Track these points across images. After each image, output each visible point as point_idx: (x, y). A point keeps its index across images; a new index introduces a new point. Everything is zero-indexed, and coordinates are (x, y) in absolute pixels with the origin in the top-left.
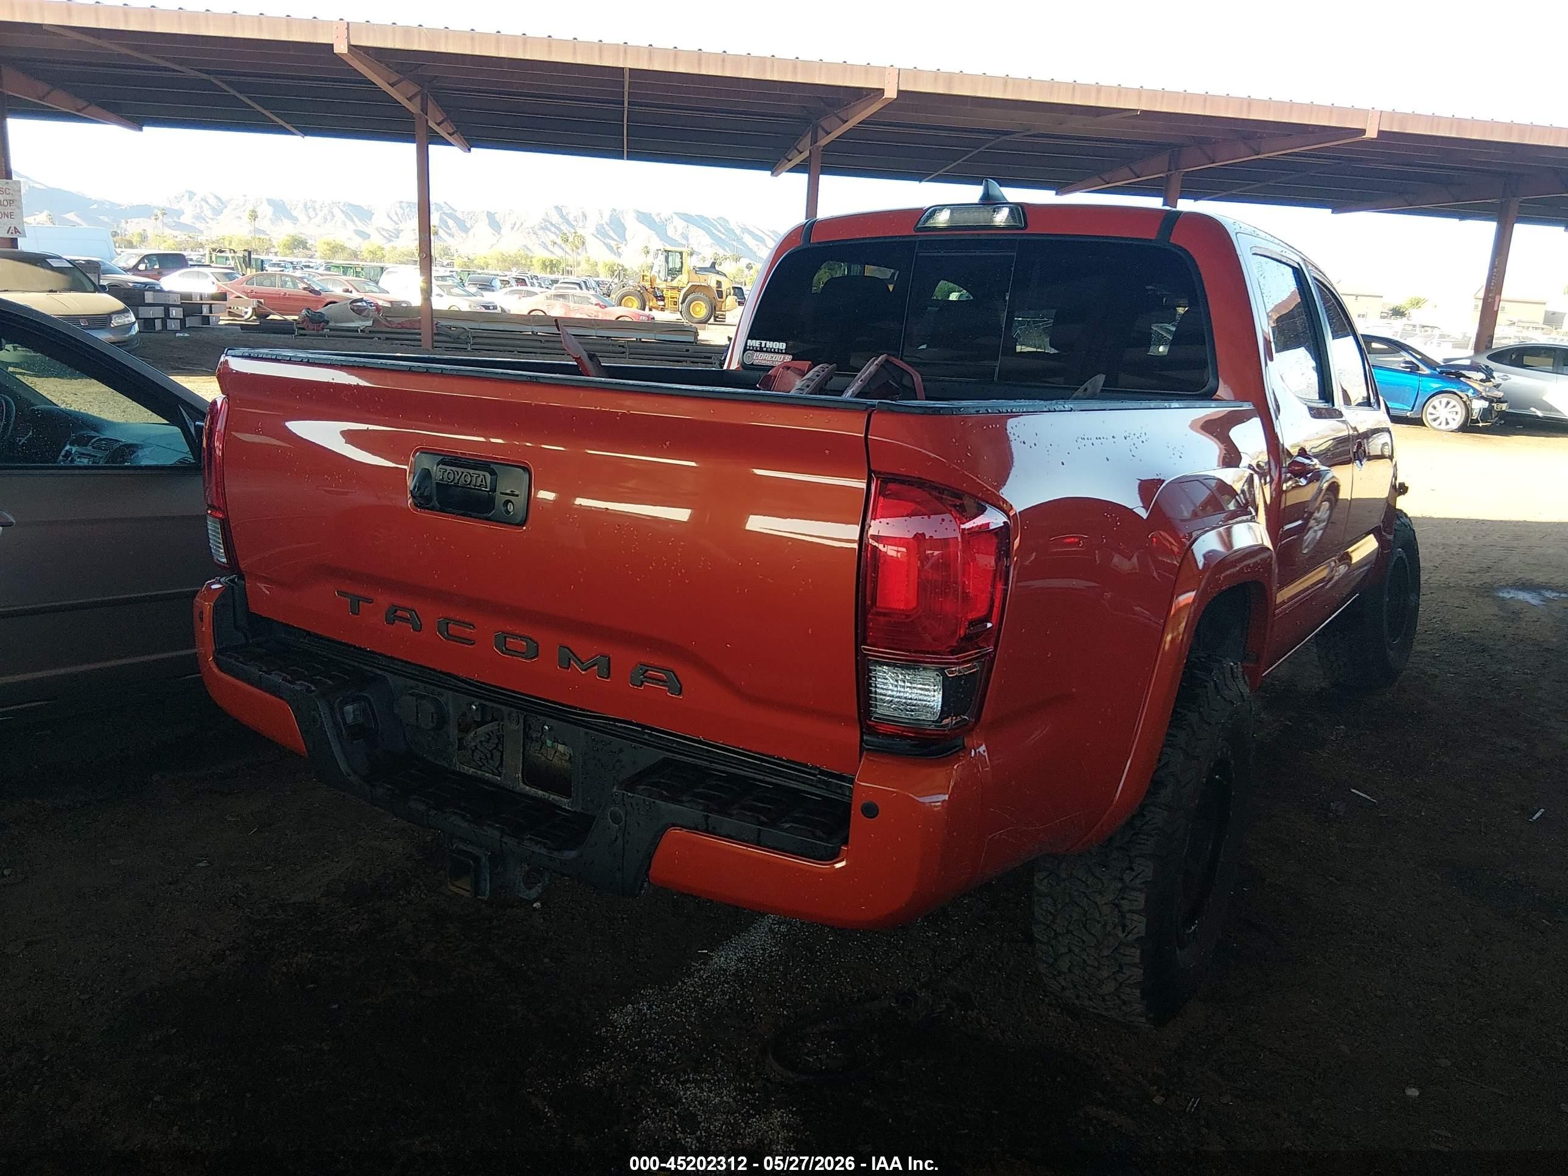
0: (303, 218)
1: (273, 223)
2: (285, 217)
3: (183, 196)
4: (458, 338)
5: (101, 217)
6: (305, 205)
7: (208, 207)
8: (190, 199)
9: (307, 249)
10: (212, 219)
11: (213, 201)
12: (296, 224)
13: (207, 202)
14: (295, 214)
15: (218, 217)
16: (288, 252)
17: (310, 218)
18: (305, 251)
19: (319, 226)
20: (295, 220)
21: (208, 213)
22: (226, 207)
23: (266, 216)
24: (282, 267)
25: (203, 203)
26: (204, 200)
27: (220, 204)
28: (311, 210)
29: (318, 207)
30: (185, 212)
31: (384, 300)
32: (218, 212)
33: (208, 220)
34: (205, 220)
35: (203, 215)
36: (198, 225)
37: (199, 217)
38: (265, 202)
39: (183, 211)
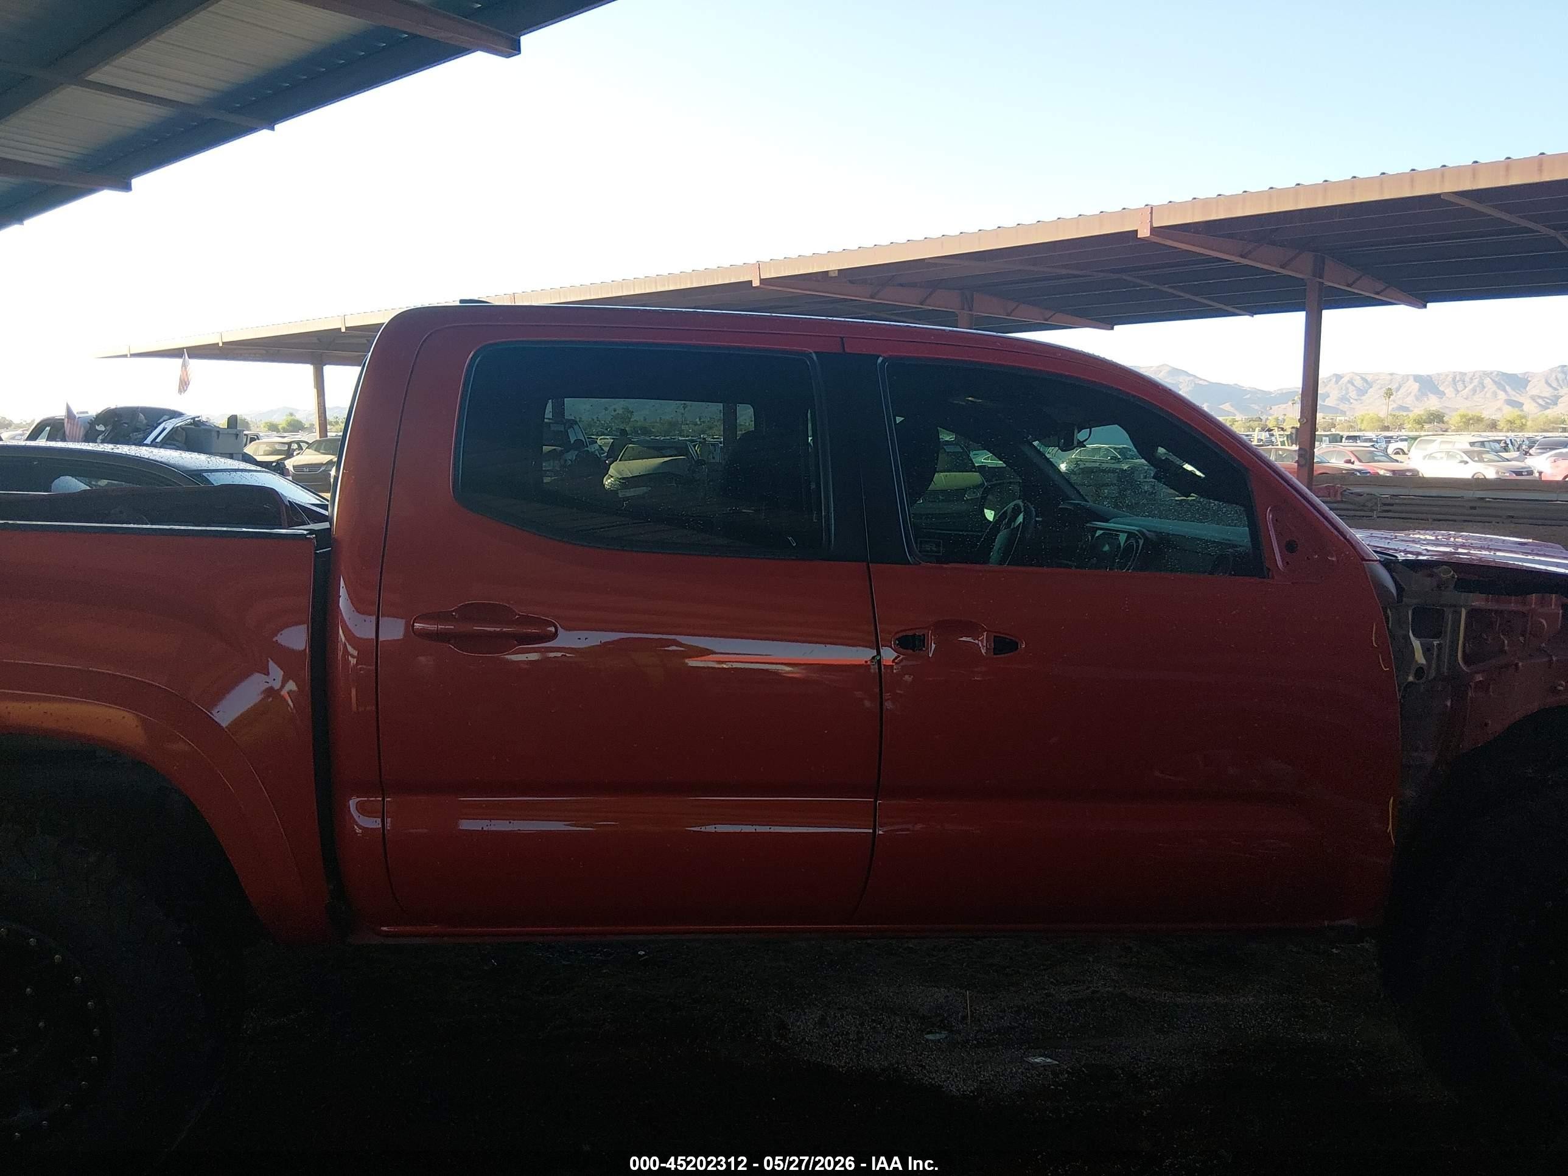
0: (1449, 392)
1: (1417, 399)
2: (1431, 393)
3: (1330, 380)
4: (1364, 506)
5: (1252, 405)
6: (1454, 379)
7: (1354, 388)
8: (1337, 382)
9: (1443, 422)
10: (1356, 400)
11: (1358, 382)
12: (1442, 398)
13: (1353, 384)
14: (1441, 389)
15: (1363, 398)
16: (1418, 426)
17: (1458, 391)
18: (1441, 425)
19: (1466, 399)
20: (1441, 394)
21: (1353, 394)
22: (1371, 387)
23: (1410, 393)
24: (1374, 441)
25: (1349, 385)
26: (1351, 382)
27: (1365, 385)
28: (1460, 382)
29: (1467, 379)
30: (1331, 395)
31: (1386, 470)
32: (1362, 392)
33: (1352, 401)
34: (1349, 401)
35: (1348, 396)
36: (1341, 407)
37: (1344, 399)
38: (1411, 379)
39: (1328, 394)
